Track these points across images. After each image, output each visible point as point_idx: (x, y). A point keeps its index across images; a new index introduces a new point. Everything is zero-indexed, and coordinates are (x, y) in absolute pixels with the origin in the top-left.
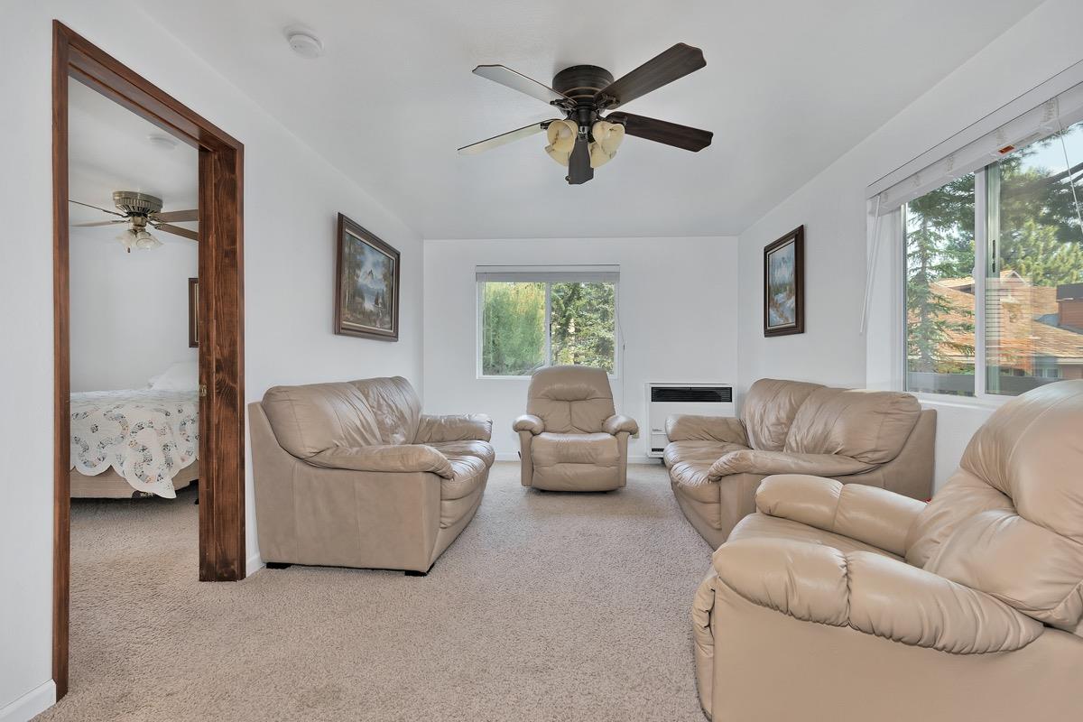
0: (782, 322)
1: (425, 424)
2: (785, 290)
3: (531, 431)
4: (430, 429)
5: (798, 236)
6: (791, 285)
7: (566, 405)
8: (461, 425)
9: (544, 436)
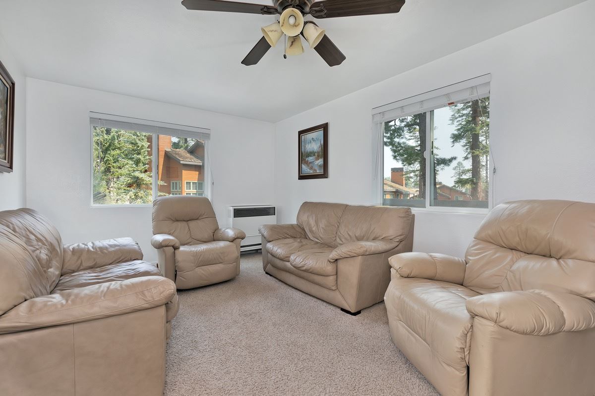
0: (312, 172)
1: (70, 253)
2: (314, 155)
3: (173, 246)
4: (79, 257)
5: (325, 127)
6: (318, 153)
7: (184, 224)
8: (113, 249)
9: (182, 248)
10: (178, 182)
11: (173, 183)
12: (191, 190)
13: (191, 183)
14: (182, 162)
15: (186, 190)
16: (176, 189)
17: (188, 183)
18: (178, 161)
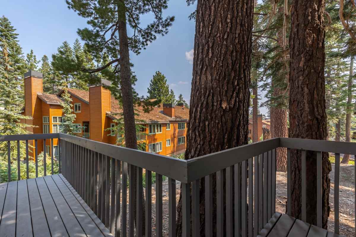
10: (47, 117)
11: (44, 118)
12: (58, 122)
13: (58, 118)
14: (48, 103)
15: (53, 123)
16: (46, 122)
17: (55, 118)
18: (45, 103)
